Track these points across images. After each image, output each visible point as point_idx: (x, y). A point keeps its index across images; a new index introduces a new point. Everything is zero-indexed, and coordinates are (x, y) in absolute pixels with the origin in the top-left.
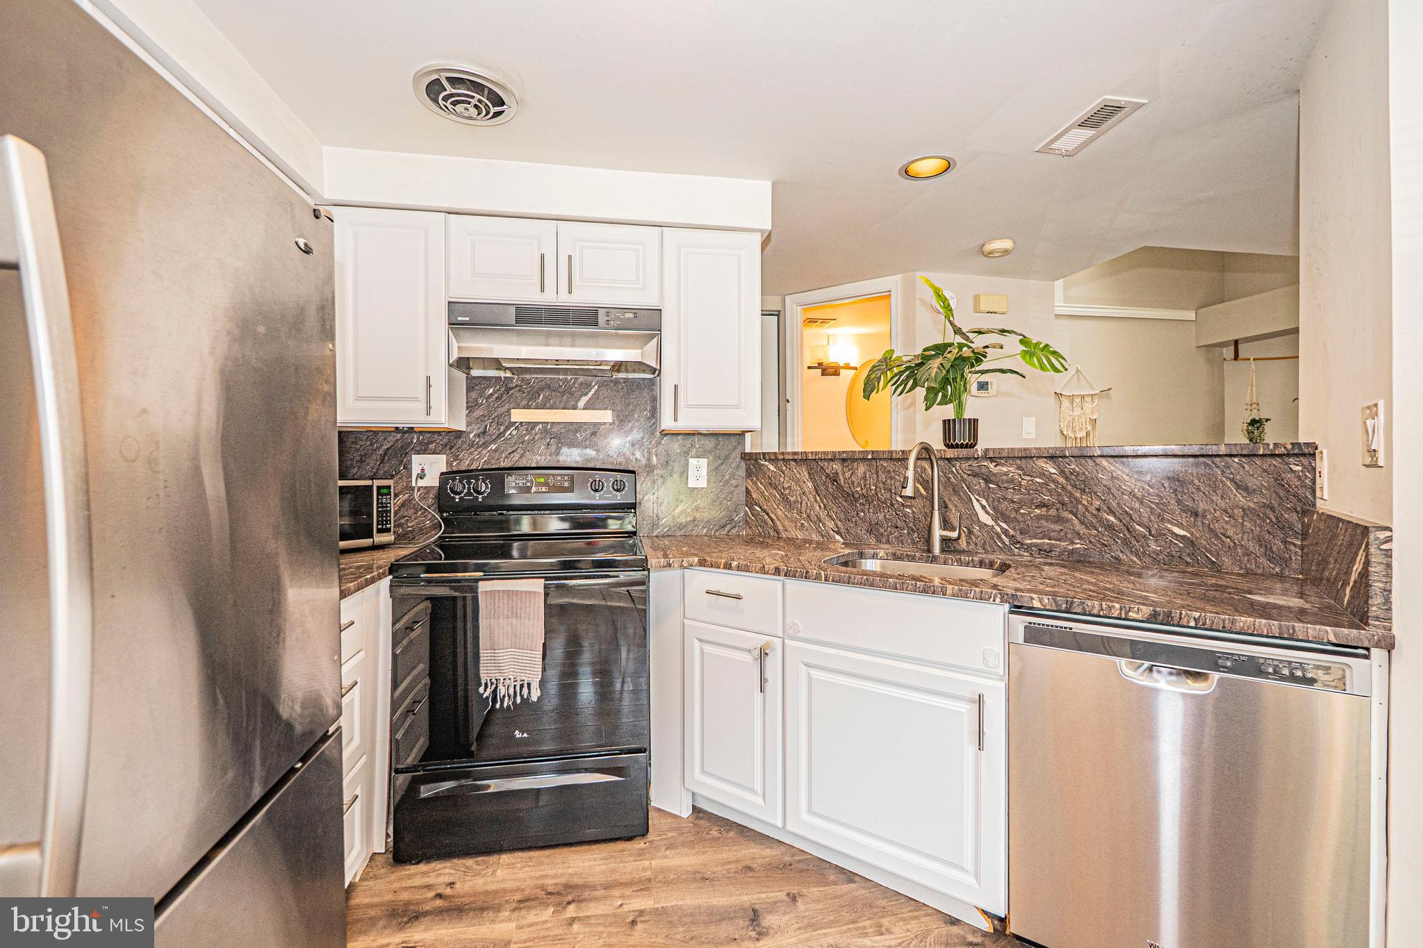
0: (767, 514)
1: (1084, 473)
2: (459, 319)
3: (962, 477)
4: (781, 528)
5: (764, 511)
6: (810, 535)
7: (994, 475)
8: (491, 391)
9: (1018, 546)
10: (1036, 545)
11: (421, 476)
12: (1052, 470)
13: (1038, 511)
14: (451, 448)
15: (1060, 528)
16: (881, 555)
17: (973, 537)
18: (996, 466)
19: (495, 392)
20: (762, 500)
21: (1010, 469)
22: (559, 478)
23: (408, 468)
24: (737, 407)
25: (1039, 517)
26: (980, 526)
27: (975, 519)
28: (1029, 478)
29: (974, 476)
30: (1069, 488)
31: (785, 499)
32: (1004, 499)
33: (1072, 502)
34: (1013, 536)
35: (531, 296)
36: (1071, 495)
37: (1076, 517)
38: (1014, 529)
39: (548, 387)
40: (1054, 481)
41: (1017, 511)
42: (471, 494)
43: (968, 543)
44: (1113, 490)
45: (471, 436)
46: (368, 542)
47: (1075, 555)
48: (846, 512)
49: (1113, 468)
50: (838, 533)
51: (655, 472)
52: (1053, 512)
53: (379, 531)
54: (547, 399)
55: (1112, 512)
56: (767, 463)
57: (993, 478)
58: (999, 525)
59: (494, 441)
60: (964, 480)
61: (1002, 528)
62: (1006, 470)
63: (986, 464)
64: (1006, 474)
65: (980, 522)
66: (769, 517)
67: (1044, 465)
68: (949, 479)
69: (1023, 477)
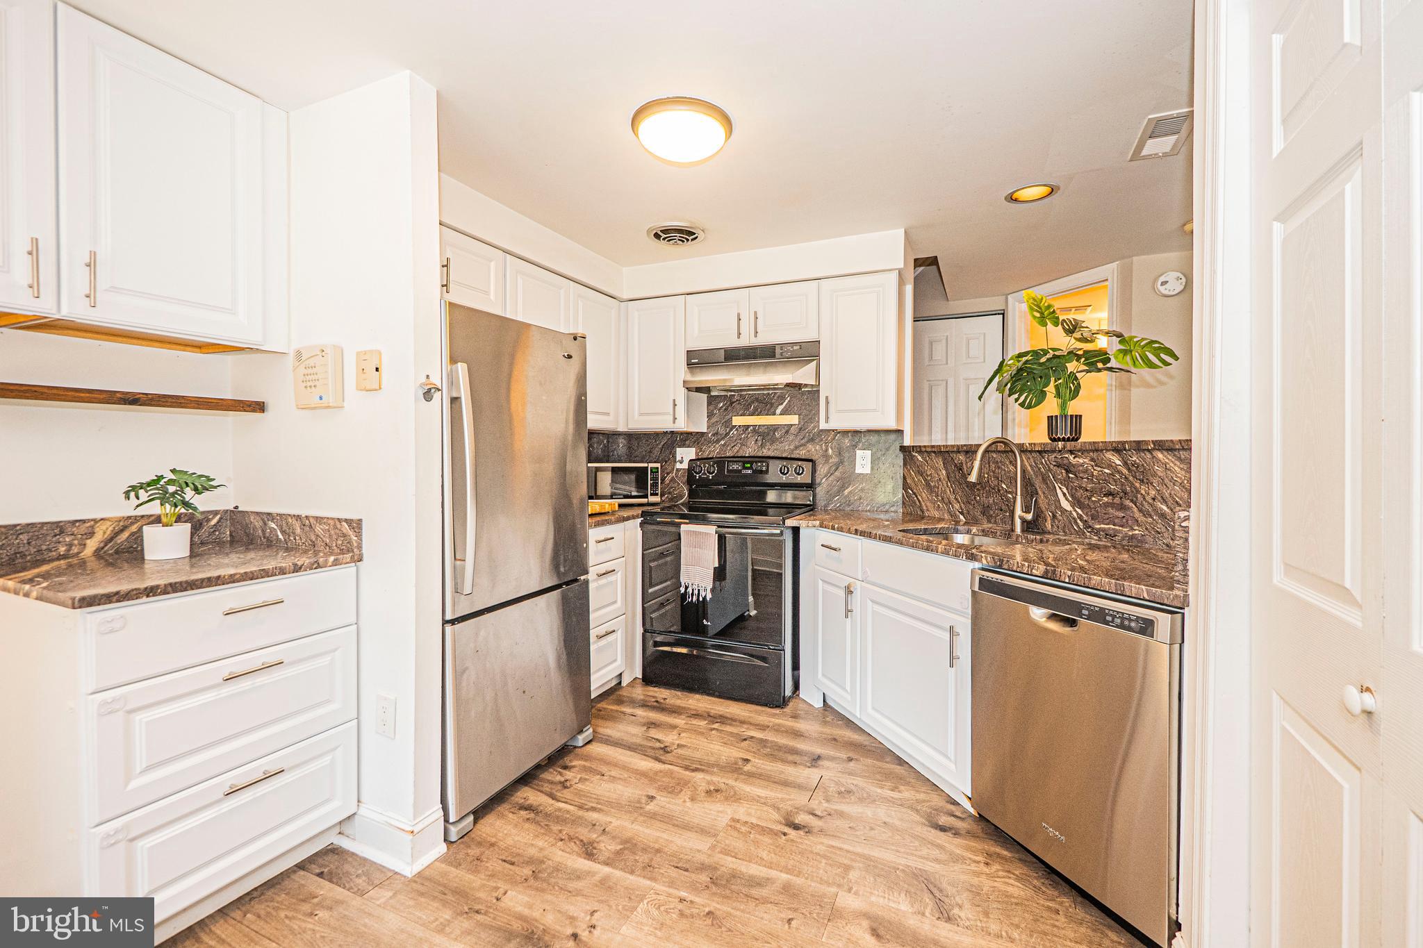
0: (916, 496)
1: (1143, 465)
2: (693, 361)
3: (1049, 467)
4: (925, 508)
5: (914, 493)
6: (943, 515)
7: (1074, 466)
8: (721, 404)
9: (1089, 530)
10: (1104, 530)
11: (681, 462)
12: (1118, 462)
13: (1105, 499)
14: (698, 443)
15: (1123, 515)
16: (974, 531)
17: (1056, 521)
18: (1074, 458)
19: (724, 405)
20: (913, 485)
21: (1085, 460)
22: (759, 464)
23: (674, 457)
24: (875, 410)
25: (1107, 505)
26: (1061, 512)
27: (1058, 505)
28: (1099, 469)
29: (1058, 467)
30: (1131, 478)
31: (928, 484)
32: (1081, 487)
33: (1132, 492)
34: (1086, 521)
35: (732, 342)
36: (1132, 485)
37: (1135, 505)
38: (1087, 515)
39: (757, 400)
40: (1119, 472)
41: (1089, 499)
42: (706, 474)
43: (1052, 525)
44: (1166, 481)
45: (710, 435)
46: (644, 501)
47: (1134, 540)
48: (967, 496)
49: (1167, 461)
50: (962, 513)
51: (831, 461)
52: (1117, 500)
53: (652, 494)
54: (756, 409)
55: (1164, 501)
56: (917, 454)
57: (1072, 469)
58: (1075, 511)
59: (723, 439)
60: (1050, 470)
61: (1078, 514)
62: (1082, 462)
63: (1067, 456)
64: (1082, 465)
65: (1062, 507)
66: (918, 499)
67: (1111, 457)
68: (1039, 469)
69: (1095, 468)
